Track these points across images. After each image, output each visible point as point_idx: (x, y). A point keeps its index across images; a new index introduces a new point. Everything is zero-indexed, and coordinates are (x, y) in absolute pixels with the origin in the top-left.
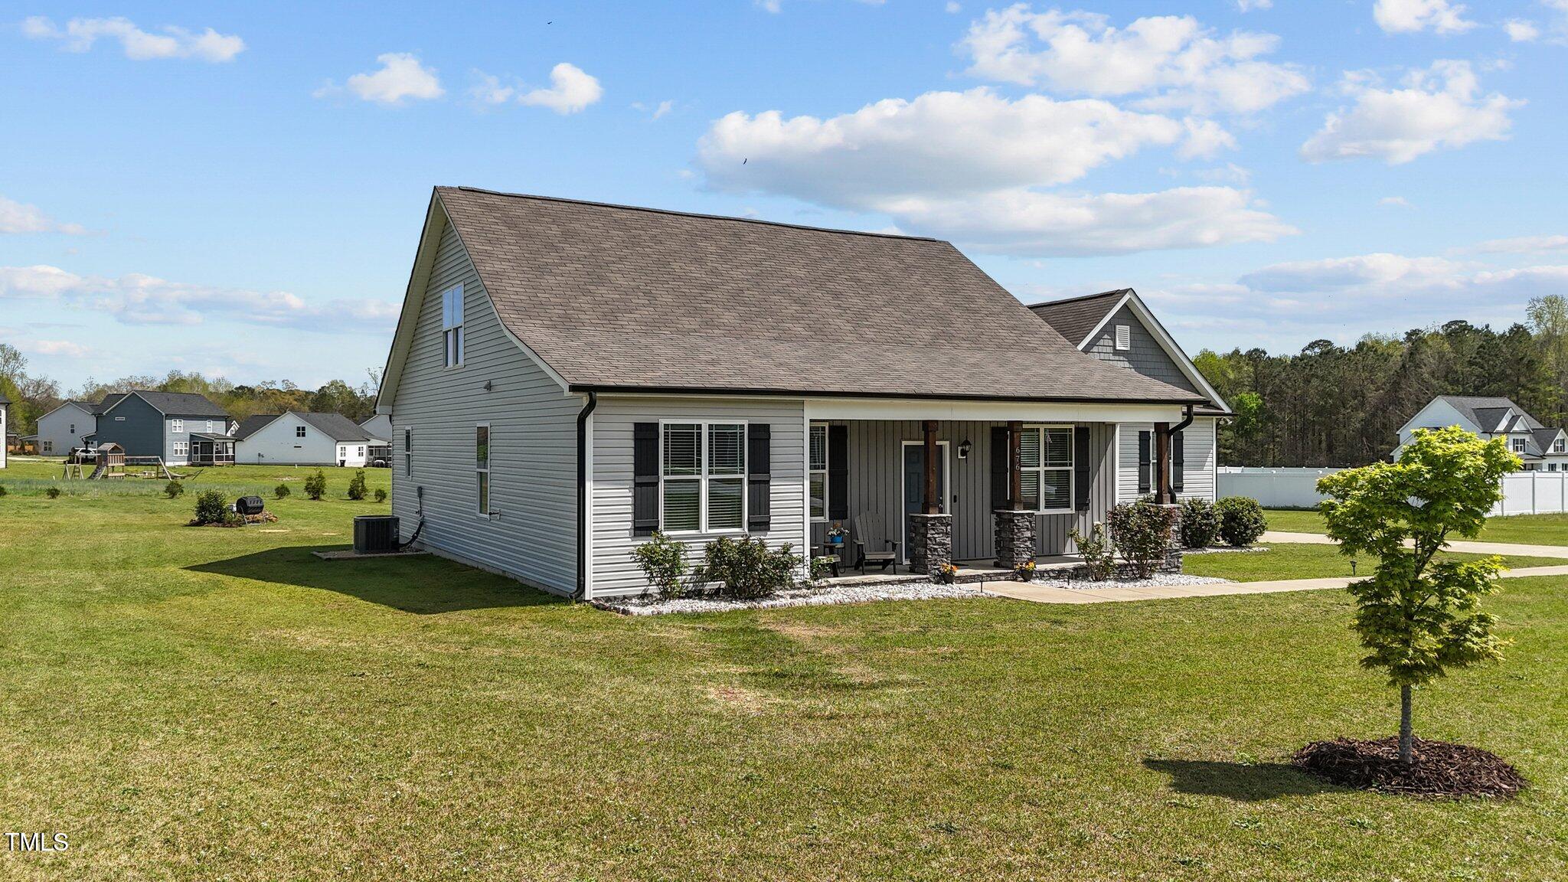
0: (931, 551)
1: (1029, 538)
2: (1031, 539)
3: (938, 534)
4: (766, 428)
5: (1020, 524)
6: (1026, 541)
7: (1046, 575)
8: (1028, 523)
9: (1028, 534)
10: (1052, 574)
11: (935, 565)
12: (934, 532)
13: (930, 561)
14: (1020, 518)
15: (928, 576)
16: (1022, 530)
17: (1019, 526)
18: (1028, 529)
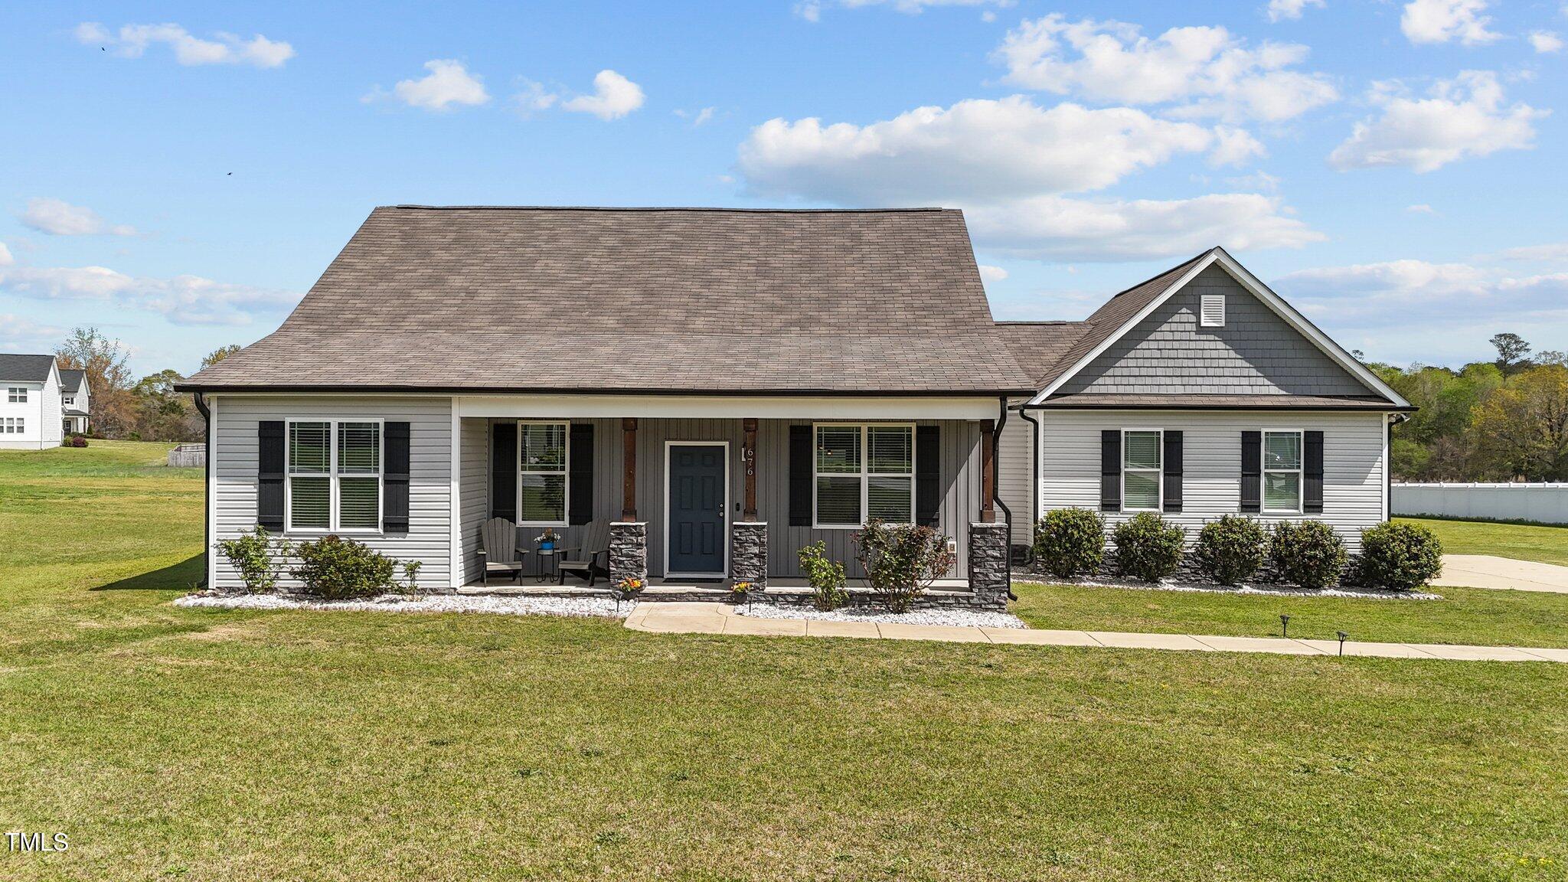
0: (615, 563)
1: (756, 555)
2: (760, 556)
3: (627, 544)
4: (406, 426)
5: (743, 538)
6: (752, 558)
7: (780, 599)
8: (755, 538)
9: (756, 550)
10: (790, 599)
11: (621, 579)
12: (620, 543)
13: (614, 574)
14: (743, 530)
15: (611, 591)
16: (746, 544)
17: (741, 540)
18: (755, 544)
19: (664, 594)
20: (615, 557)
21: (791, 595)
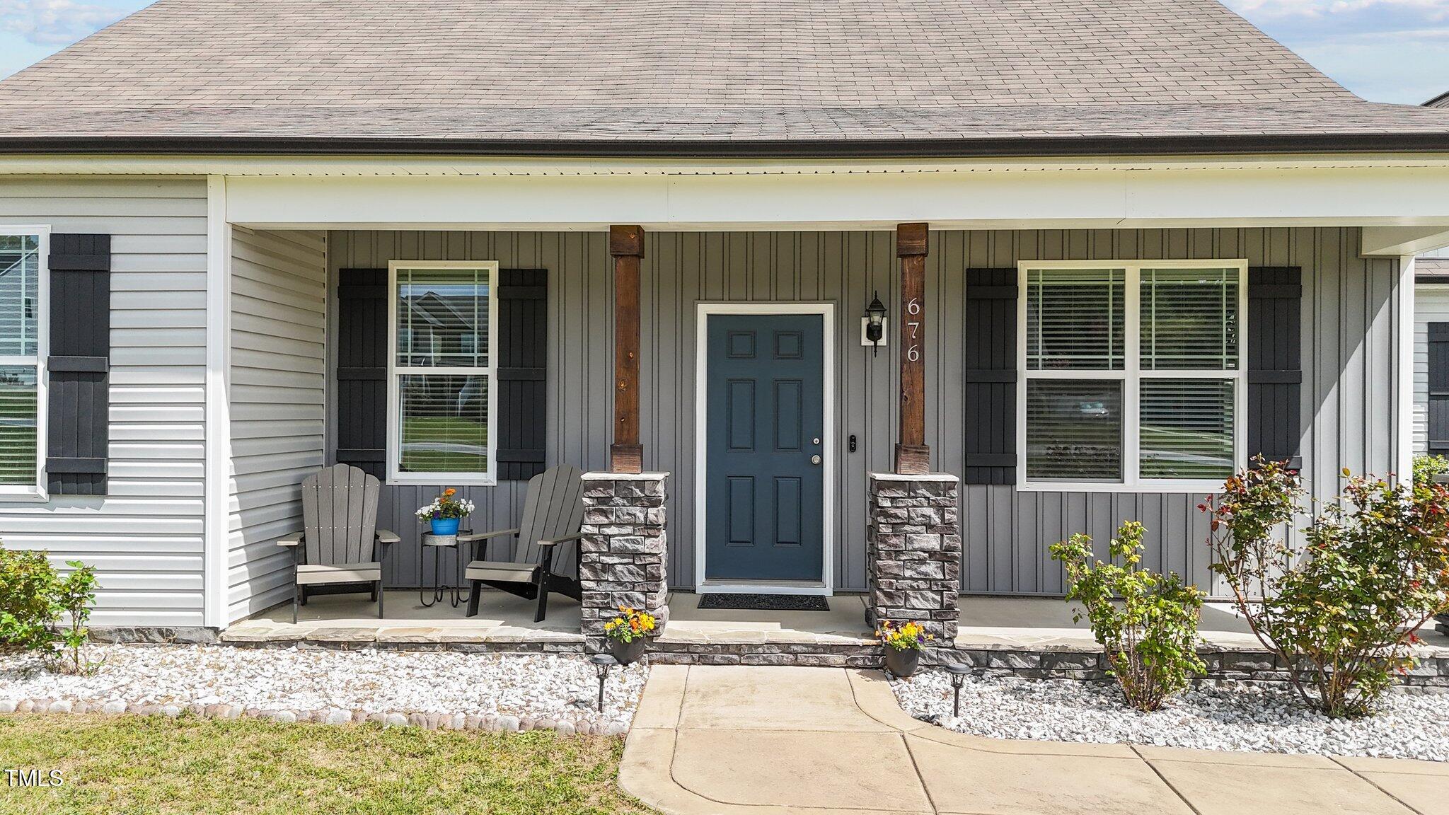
0: (594, 570)
1: (932, 554)
2: (942, 556)
3: (621, 525)
4: (101, 244)
5: (902, 513)
6: (922, 561)
8: (930, 512)
9: (932, 541)
11: (607, 607)
12: (606, 521)
13: (591, 597)
14: (900, 493)
15: (582, 637)
16: (907, 528)
17: (897, 517)
18: (930, 527)
19: (709, 645)
20: (594, 556)
21: (1022, 653)
